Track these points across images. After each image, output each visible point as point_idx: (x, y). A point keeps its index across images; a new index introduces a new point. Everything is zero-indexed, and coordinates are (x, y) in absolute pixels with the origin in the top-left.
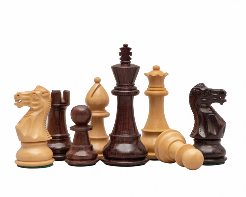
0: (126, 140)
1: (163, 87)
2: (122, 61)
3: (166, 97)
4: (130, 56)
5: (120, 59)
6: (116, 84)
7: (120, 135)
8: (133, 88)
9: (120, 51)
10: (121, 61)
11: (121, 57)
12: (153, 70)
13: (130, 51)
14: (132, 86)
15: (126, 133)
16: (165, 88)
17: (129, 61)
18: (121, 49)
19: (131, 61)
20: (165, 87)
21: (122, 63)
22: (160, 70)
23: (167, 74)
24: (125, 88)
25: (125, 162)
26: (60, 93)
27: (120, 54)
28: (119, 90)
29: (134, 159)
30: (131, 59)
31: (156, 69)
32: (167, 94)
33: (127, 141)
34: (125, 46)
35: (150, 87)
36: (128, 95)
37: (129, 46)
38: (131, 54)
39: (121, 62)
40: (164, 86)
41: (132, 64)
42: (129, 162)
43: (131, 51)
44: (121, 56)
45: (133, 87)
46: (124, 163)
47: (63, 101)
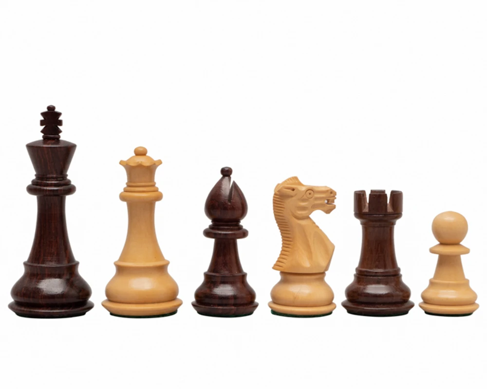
0: (49, 273)
1: (154, 186)
2: (45, 134)
3: (157, 204)
4: (59, 127)
5: (42, 132)
6: (36, 175)
7: (39, 263)
8: (62, 182)
9: (42, 118)
10: (42, 134)
11: (44, 128)
12: (134, 155)
13: (58, 118)
14: (61, 179)
15: (50, 259)
16: (157, 188)
17: (58, 134)
18: (43, 114)
19: (60, 134)
20: (156, 186)
21: (45, 139)
22: (147, 155)
23: (160, 162)
24: (48, 182)
25: (46, 310)
26: (386, 196)
27: (42, 123)
28: (40, 185)
29: (62, 306)
30: (60, 132)
31: (141, 153)
32: (159, 197)
33: (50, 275)
34: (51, 109)
35: (128, 186)
36: (52, 193)
37: (56, 110)
38: (60, 123)
39: (43, 137)
40: (155, 183)
41: (62, 141)
42: (52, 310)
43: (60, 118)
44: (44, 126)
45: (63, 180)
46: (43, 312)
47: (390, 209)
